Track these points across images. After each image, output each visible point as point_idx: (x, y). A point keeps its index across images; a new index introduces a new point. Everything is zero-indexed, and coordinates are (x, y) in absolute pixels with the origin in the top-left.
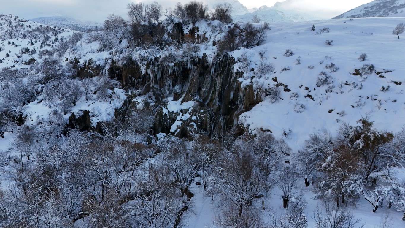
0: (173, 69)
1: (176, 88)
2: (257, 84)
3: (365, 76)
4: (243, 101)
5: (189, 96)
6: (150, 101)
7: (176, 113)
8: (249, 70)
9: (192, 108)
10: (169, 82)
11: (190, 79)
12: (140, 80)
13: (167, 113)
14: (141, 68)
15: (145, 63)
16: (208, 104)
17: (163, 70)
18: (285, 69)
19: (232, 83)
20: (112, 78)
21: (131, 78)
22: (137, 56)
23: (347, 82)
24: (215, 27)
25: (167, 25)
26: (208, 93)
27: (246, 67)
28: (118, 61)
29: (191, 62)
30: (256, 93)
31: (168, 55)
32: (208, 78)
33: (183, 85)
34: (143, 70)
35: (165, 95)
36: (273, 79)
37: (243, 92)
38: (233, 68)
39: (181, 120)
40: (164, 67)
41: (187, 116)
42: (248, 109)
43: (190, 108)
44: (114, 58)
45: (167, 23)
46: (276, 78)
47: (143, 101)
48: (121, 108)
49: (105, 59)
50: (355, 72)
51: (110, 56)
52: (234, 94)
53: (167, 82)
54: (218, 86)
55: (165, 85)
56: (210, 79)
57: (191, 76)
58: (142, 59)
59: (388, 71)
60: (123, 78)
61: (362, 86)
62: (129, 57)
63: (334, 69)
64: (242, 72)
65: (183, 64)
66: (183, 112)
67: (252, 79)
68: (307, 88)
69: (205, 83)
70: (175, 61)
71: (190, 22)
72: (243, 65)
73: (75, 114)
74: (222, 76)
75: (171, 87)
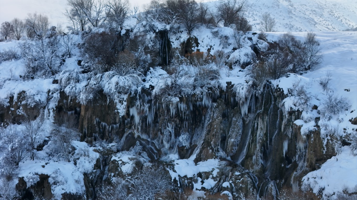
0: (177, 107)
1: (180, 138)
2: (326, 129)
4: (305, 156)
5: (208, 151)
6: (141, 159)
7: (191, 178)
8: (311, 109)
9: (218, 170)
10: (170, 129)
11: (207, 123)
12: (114, 126)
13: (177, 179)
14: (118, 106)
15: (125, 97)
16: (243, 164)
17: (159, 109)
19: (285, 129)
21: (99, 123)
22: (113, 86)
24: (226, 37)
25: (142, 34)
26: (241, 146)
27: (305, 103)
28: (77, 94)
29: (209, 95)
30: (325, 142)
31: (170, 84)
32: (237, 121)
33: (192, 133)
34: (121, 109)
35: (163, 150)
36: (350, 121)
37: (305, 142)
38: (283, 105)
39: (203, 189)
40: (162, 103)
41: (210, 183)
42: (313, 168)
43: (213, 169)
45: (143, 31)
47: (131, 159)
48: (92, 172)
49: (46, 90)
51: (56, 86)
52: (289, 145)
53: (166, 128)
54: (260, 134)
55: (162, 133)
56: (240, 123)
57: (208, 119)
58: (121, 90)
60: (85, 123)
64: (298, 110)
65: (194, 99)
66: (203, 176)
67: (316, 122)
69: (231, 129)
70: (180, 93)
71: (182, 30)
72: (299, 101)
73: (26, 179)
74: (266, 118)
75: (173, 137)
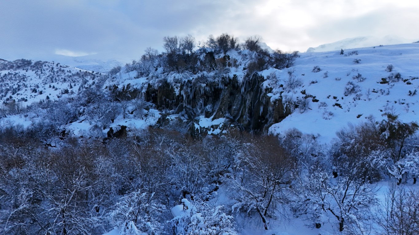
0: (205, 89)
1: (207, 107)
2: (286, 98)
3: (392, 84)
4: (273, 115)
5: (220, 113)
6: (182, 118)
7: (207, 128)
8: (278, 86)
9: (223, 124)
10: (201, 102)
11: (221, 98)
12: (173, 101)
13: (199, 128)
14: (175, 90)
15: (179, 85)
16: (238, 120)
17: (195, 91)
18: (313, 83)
19: (262, 99)
20: (148, 101)
21: (165, 100)
22: (172, 79)
23: (374, 89)
24: (246, 55)
25: (199, 54)
26: (239, 110)
27: (276, 83)
28: (154, 84)
29: (222, 82)
30: (285, 106)
31: (200, 76)
32: (238, 97)
33: (214, 104)
34: (177, 92)
35: (197, 114)
36: (301, 92)
37: (273, 106)
38: (263, 85)
39: (212, 134)
40: (197, 87)
41: (217, 131)
42: (277, 121)
43: (221, 123)
44: (151, 82)
45: (200, 53)
46: (305, 90)
47: (176, 118)
48: (156, 125)
49: (142, 83)
50: (382, 81)
51: (147, 81)
52: (264, 109)
53: (199, 101)
54: (248, 103)
55: (197, 104)
56: (240, 98)
57: (222, 96)
58: (177, 81)
59: (414, 78)
60: (158, 100)
61: (389, 92)
62: (164, 79)
63: (361, 79)
64: (271, 88)
65: (214, 84)
66: (214, 127)
67: (281, 94)
68: (335, 98)
69: (235, 101)
70: (207, 81)
71: (221, 52)
72: (272, 82)
73: (113, 129)
74: (252, 93)
75: (203, 106)
